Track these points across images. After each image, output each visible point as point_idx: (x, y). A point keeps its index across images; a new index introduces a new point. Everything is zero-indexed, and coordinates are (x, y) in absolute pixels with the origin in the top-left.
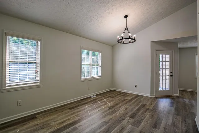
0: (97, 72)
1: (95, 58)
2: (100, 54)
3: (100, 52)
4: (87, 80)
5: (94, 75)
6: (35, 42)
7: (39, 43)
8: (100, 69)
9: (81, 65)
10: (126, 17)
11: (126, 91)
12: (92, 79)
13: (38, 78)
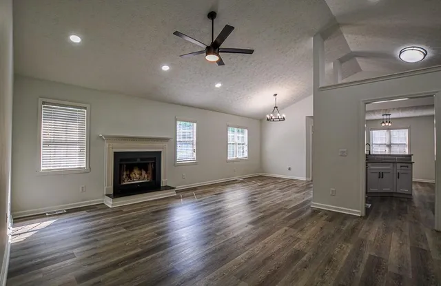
0: (243, 152)
1: (241, 135)
2: (246, 131)
3: (246, 128)
4: (233, 161)
5: (240, 156)
6: (191, 124)
7: (195, 124)
8: (246, 148)
9: (227, 144)
10: (275, 95)
11: (277, 176)
12: (237, 160)
13: (195, 156)
